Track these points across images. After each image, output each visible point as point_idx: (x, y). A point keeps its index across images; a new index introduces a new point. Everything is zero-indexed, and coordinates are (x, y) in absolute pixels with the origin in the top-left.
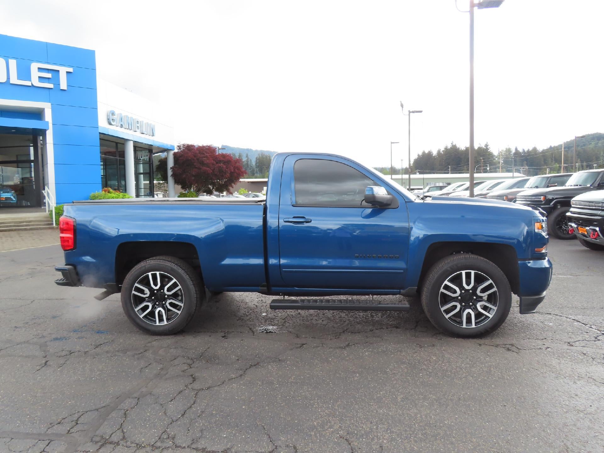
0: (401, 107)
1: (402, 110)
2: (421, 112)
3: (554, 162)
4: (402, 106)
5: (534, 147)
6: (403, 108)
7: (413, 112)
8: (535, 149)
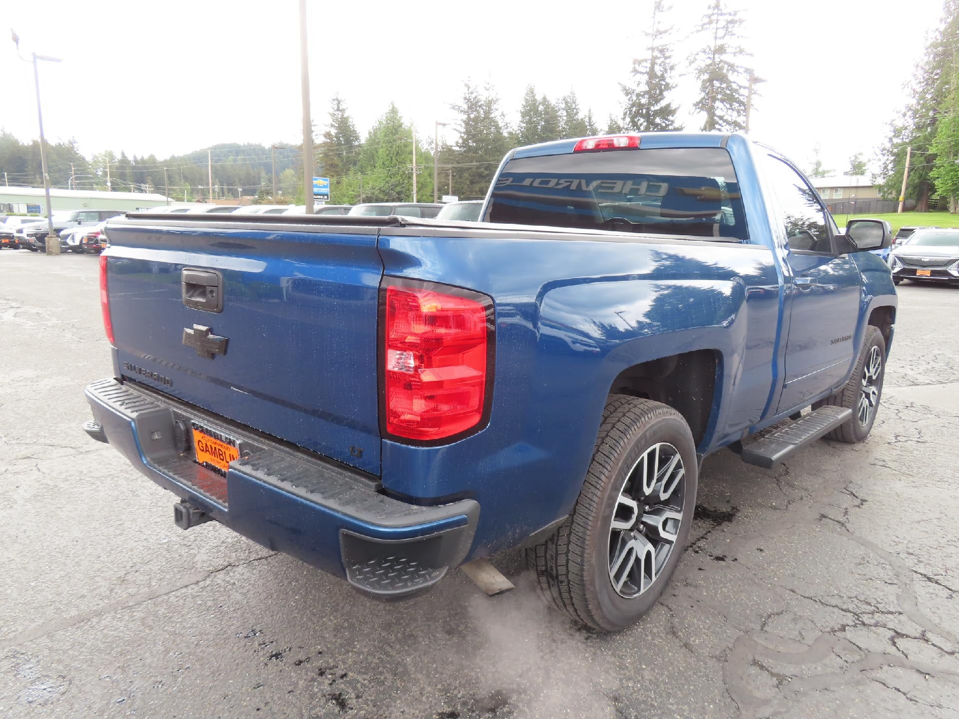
0: (15, 43)
1: (18, 49)
2: (59, 61)
3: (182, 180)
4: (16, 39)
5: (150, 155)
6: (19, 45)
7: (42, 58)
8: (152, 158)
